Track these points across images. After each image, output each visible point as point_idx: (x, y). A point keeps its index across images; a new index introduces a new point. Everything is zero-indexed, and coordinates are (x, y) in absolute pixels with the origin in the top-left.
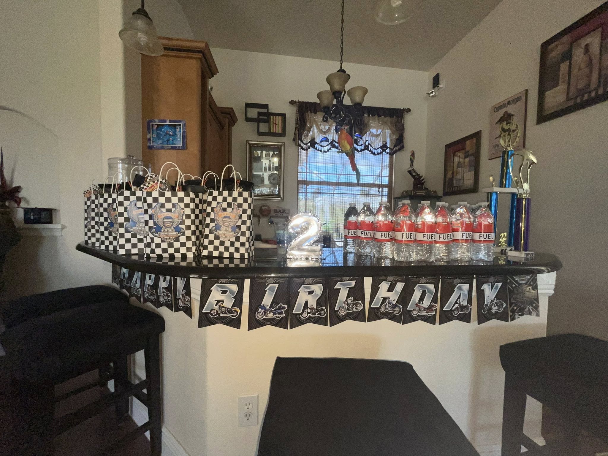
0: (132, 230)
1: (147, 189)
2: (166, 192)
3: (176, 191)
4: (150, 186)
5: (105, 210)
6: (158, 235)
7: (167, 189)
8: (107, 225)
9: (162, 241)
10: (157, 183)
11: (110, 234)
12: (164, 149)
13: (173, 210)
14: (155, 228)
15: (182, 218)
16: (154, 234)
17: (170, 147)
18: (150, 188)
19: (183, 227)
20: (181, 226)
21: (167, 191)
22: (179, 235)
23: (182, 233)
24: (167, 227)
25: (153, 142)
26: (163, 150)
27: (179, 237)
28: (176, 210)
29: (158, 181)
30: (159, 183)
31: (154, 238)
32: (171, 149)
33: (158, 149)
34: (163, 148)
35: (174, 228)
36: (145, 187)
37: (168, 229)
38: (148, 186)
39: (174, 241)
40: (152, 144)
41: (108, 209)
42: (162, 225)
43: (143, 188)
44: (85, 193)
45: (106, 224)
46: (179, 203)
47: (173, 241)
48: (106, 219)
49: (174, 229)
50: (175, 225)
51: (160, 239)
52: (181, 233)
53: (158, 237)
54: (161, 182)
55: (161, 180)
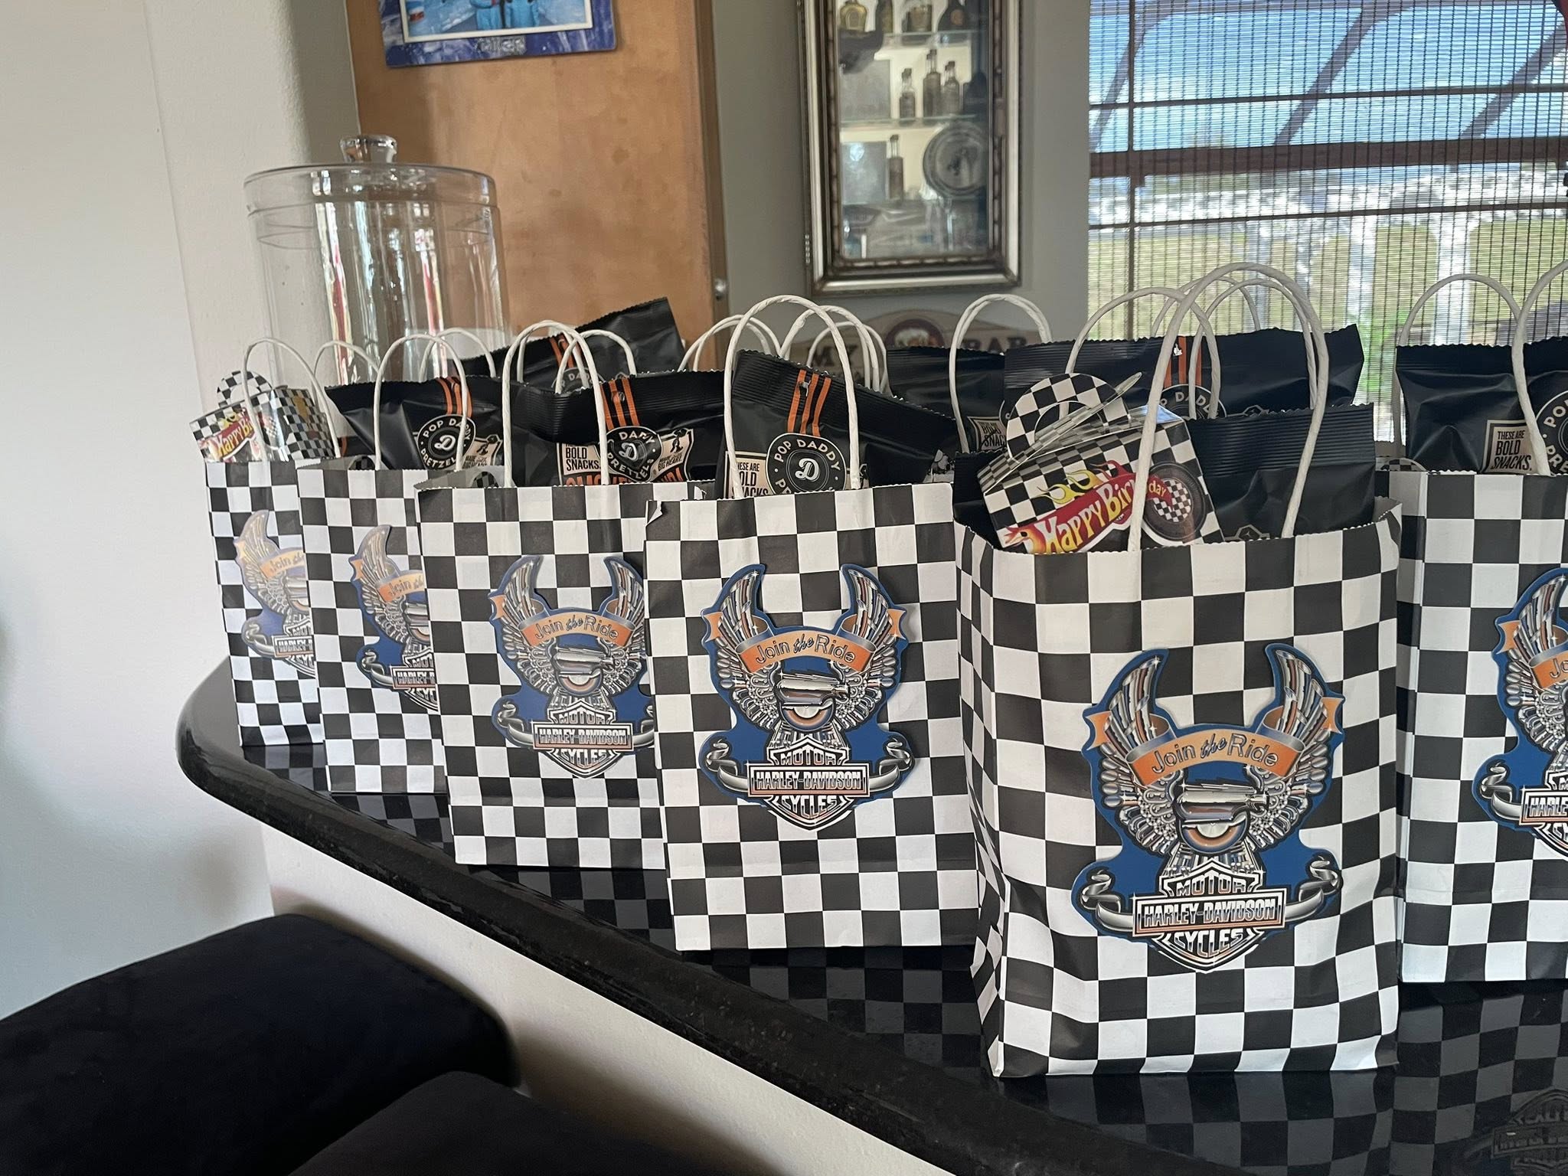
0: (744, 782)
1: (1040, 526)
2: (1197, 548)
3: (1287, 532)
4: (1061, 496)
5: (475, 605)
6: (1129, 920)
7: (1211, 524)
8: (499, 707)
9: (1160, 964)
10: (1123, 475)
11: (524, 763)
12: (485, 58)
13: (1256, 700)
14: (1105, 867)
15: (1328, 769)
16: (1102, 911)
17: (521, 46)
18: (1064, 515)
19: (1327, 838)
20: (1311, 838)
21: (1209, 539)
22: (1289, 910)
23: (1317, 898)
24: (1202, 853)
25: (412, 18)
26: (476, 68)
27: (1290, 926)
28: (1280, 700)
29: (1133, 451)
30: (1142, 466)
31: (1093, 941)
32: (526, 55)
33: (448, 62)
34: (476, 53)
35: (1257, 854)
36: (1023, 511)
37: (1212, 869)
38: (1042, 504)
39: (1250, 962)
40: (411, 35)
41: (498, 602)
42: (1163, 839)
43: (1006, 517)
44: (206, 431)
45: (484, 699)
46: (1302, 642)
47: (1238, 963)
48: (482, 669)
49: (1261, 864)
50: (1263, 832)
51: (1145, 945)
52: (1309, 894)
53: (1128, 936)
54: (1162, 458)
55: (1163, 442)
